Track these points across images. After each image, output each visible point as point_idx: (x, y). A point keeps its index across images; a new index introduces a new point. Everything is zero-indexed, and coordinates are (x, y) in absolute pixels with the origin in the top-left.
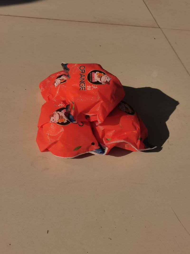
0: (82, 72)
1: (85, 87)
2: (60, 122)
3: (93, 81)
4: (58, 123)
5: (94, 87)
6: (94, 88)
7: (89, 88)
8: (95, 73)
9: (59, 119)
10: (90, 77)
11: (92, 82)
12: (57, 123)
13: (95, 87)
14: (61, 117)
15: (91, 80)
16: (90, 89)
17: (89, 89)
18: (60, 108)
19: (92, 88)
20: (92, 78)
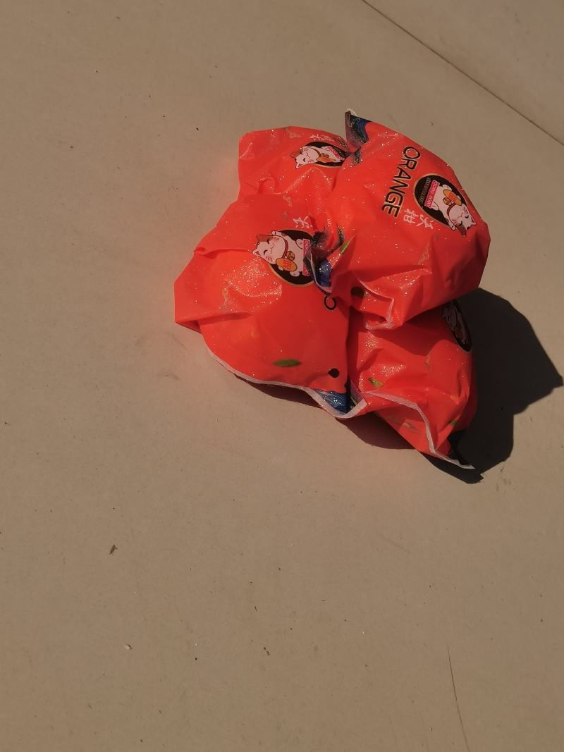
0: (407, 164)
1: (398, 208)
2: (281, 269)
3: (427, 204)
4: (275, 267)
5: (425, 221)
6: (424, 224)
7: (411, 217)
8: (441, 185)
9: (283, 257)
10: (422, 190)
11: (422, 205)
12: (272, 265)
13: (428, 223)
14: (288, 255)
15: (422, 199)
16: (411, 222)
17: (407, 220)
18: (296, 228)
19: (418, 220)
20: (426, 195)
